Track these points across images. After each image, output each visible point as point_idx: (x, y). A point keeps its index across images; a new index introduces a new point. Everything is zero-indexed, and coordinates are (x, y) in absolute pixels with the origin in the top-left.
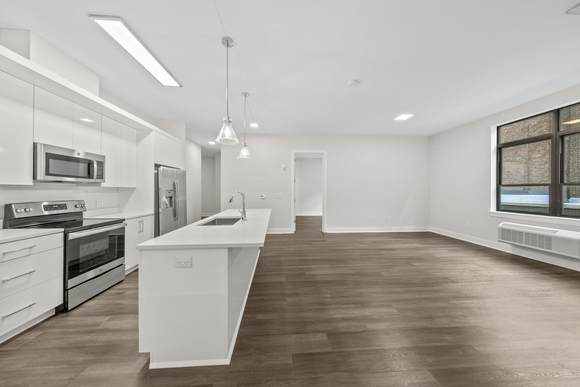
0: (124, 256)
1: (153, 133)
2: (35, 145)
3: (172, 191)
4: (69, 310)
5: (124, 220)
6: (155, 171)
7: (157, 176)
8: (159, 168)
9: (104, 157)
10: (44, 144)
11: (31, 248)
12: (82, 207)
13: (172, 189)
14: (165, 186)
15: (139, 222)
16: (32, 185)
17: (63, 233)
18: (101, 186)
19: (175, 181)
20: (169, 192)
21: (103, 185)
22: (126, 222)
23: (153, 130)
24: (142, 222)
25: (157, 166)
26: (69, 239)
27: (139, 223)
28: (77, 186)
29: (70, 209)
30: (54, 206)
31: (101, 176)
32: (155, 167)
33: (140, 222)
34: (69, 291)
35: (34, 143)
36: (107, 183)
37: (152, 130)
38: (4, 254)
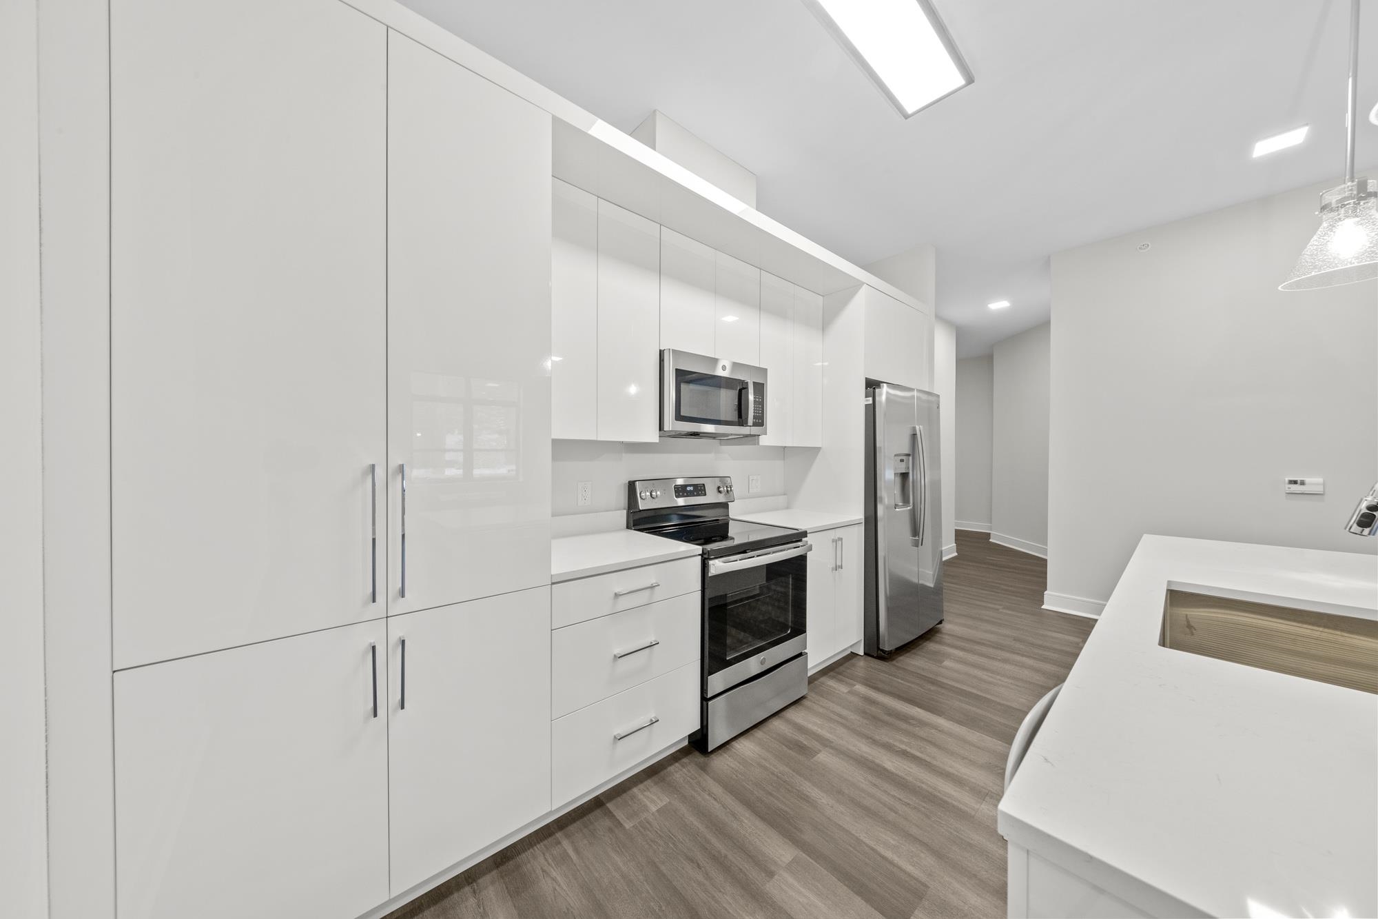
0: (805, 632)
1: (863, 292)
2: (661, 353)
3: (908, 455)
4: (709, 750)
5: (804, 534)
6: (867, 400)
7: (871, 412)
8: (877, 390)
9: (764, 371)
10: (674, 351)
11: (652, 587)
12: (728, 491)
13: (907, 452)
14: (892, 444)
15: (833, 542)
16: (658, 441)
17: (700, 557)
18: (758, 444)
19: (917, 427)
20: (902, 461)
21: (764, 440)
22: (809, 540)
23: (863, 283)
24: (840, 542)
25: (872, 385)
26: (710, 575)
27: (835, 543)
28: (721, 445)
29: (711, 497)
30: (689, 488)
31: (760, 421)
32: (866, 388)
33: (835, 541)
34: (710, 703)
35: (660, 351)
36: (768, 439)
37: (859, 284)
38: (617, 595)
